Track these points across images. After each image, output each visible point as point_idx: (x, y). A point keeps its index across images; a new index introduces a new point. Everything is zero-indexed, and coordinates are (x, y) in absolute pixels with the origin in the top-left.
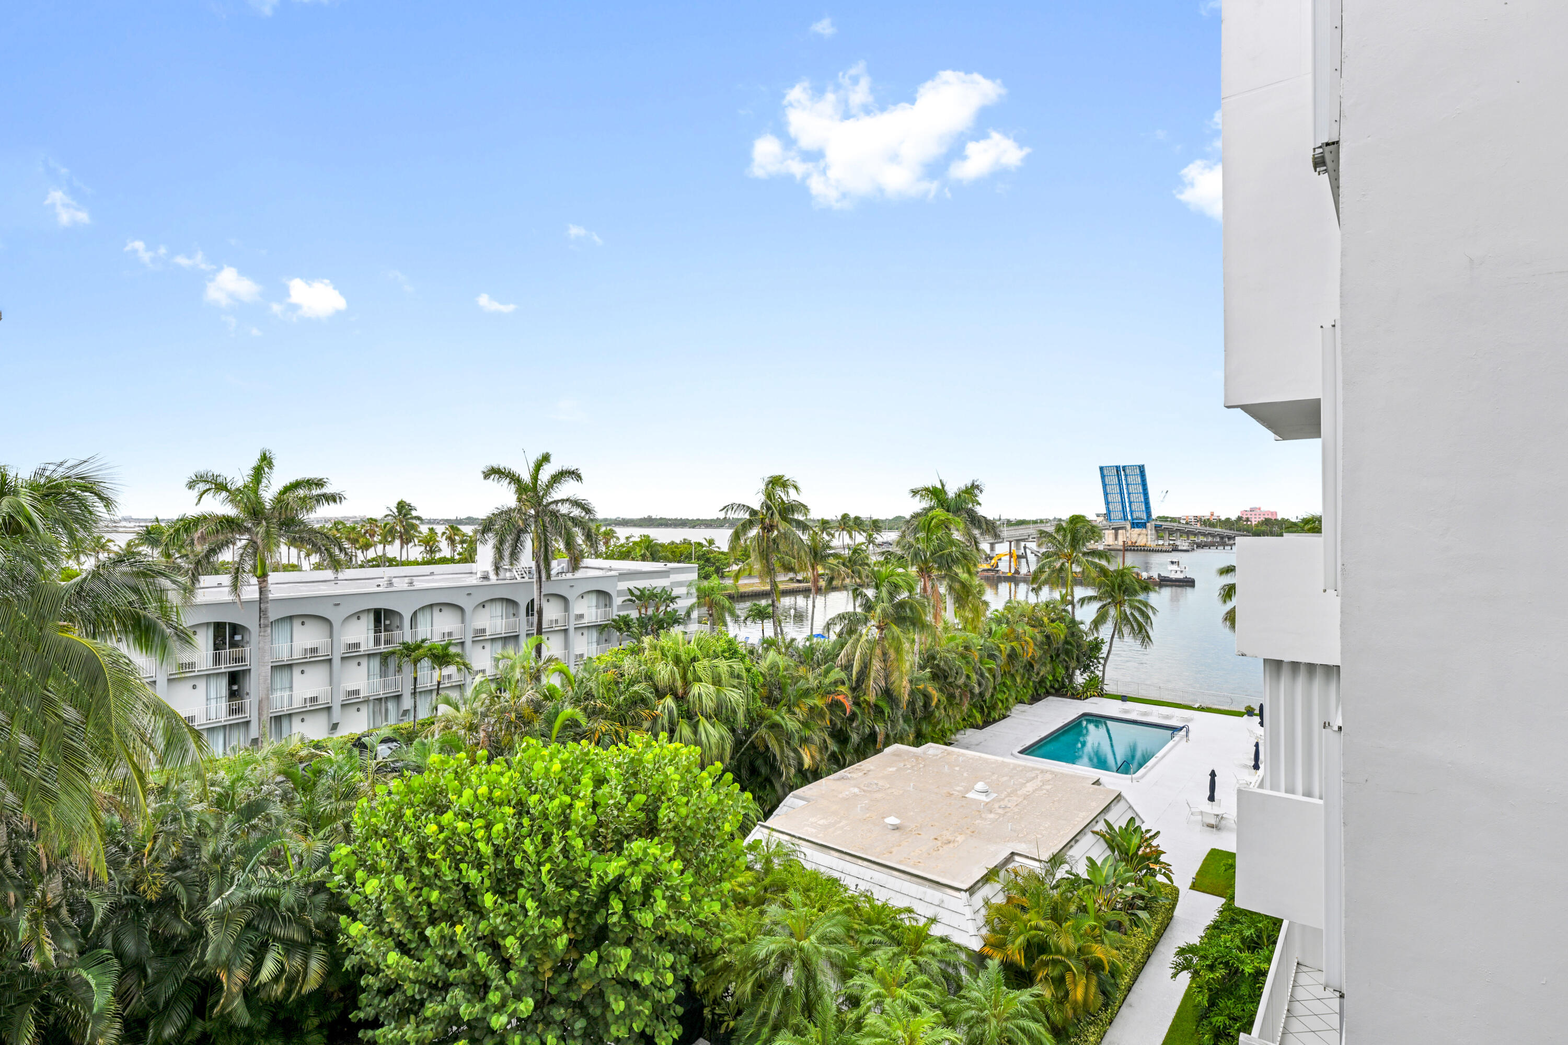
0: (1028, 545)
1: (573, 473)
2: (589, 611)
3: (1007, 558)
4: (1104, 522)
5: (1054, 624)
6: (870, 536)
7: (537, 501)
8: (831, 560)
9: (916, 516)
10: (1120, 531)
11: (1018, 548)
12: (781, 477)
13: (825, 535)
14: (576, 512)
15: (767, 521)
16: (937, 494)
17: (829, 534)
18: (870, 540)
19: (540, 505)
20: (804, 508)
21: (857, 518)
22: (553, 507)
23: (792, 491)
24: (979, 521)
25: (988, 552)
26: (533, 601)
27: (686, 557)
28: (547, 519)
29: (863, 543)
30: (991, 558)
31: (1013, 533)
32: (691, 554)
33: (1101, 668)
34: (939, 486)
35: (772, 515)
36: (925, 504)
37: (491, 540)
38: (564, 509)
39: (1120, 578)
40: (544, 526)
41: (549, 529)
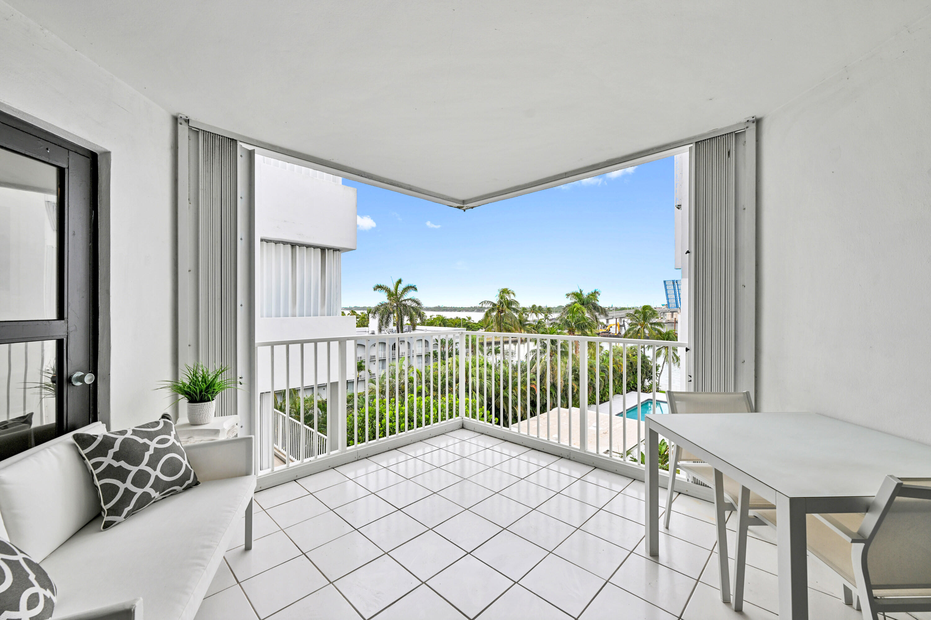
0: (626, 320)
1: (413, 287)
2: (419, 349)
3: (615, 326)
4: (666, 309)
5: (634, 357)
6: (546, 315)
7: (398, 300)
8: (527, 327)
9: (568, 306)
10: (674, 313)
11: (620, 321)
12: (507, 289)
13: (524, 315)
14: (414, 305)
15: (501, 308)
16: (578, 296)
17: (526, 314)
18: (546, 317)
19: (398, 302)
20: (516, 303)
21: (540, 307)
22: (404, 302)
23: (512, 295)
24: (598, 308)
25: (605, 323)
26: (395, 344)
27: (458, 325)
28: (402, 308)
29: (543, 319)
30: (607, 327)
31: (618, 314)
32: (460, 324)
33: (658, 378)
34: (579, 292)
35: (503, 306)
36: (573, 300)
37: (378, 316)
38: (409, 303)
39: (667, 335)
40: (400, 311)
41: (403, 312)
